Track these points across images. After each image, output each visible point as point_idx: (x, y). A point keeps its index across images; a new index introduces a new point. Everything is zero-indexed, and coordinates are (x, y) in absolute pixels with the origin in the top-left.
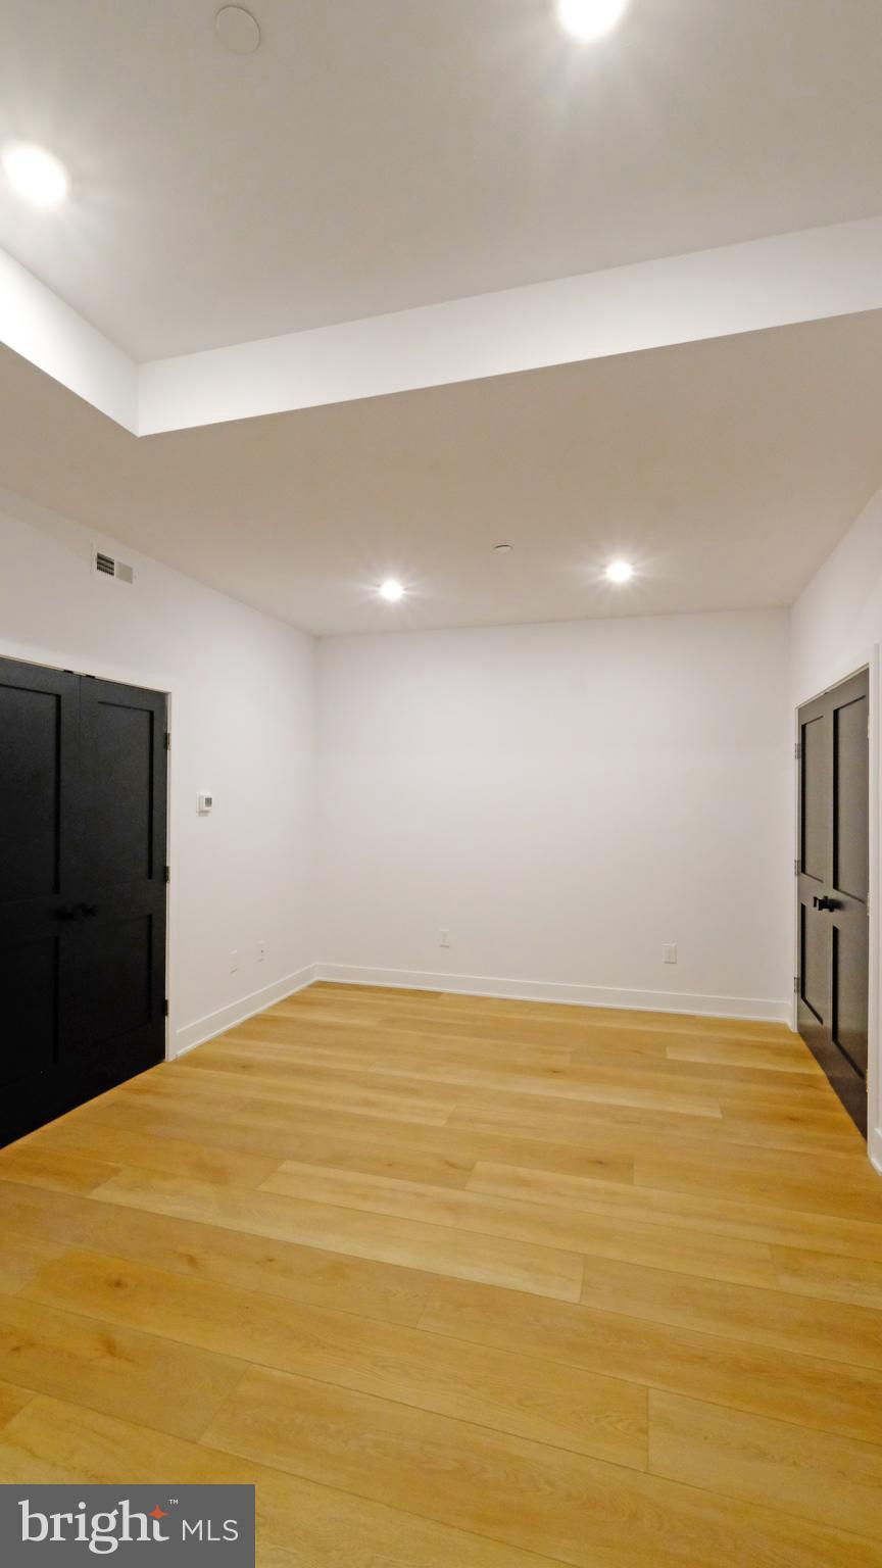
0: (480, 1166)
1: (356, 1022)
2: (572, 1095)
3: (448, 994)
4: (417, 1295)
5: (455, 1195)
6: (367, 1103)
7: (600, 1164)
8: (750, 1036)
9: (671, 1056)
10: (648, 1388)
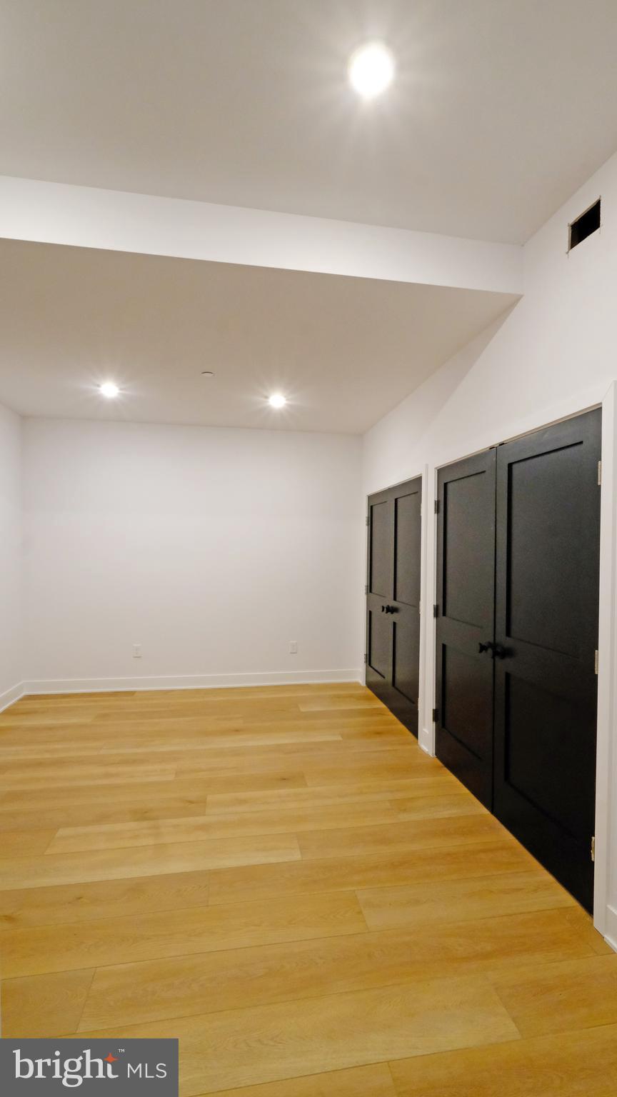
0: (210, 798)
1: (74, 720)
2: (251, 743)
3: (140, 692)
4: (200, 887)
5: (200, 820)
6: (108, 775)
7: (284, 780)
8: (340, 691)
9: (303, 710)
10: (354, 891)
